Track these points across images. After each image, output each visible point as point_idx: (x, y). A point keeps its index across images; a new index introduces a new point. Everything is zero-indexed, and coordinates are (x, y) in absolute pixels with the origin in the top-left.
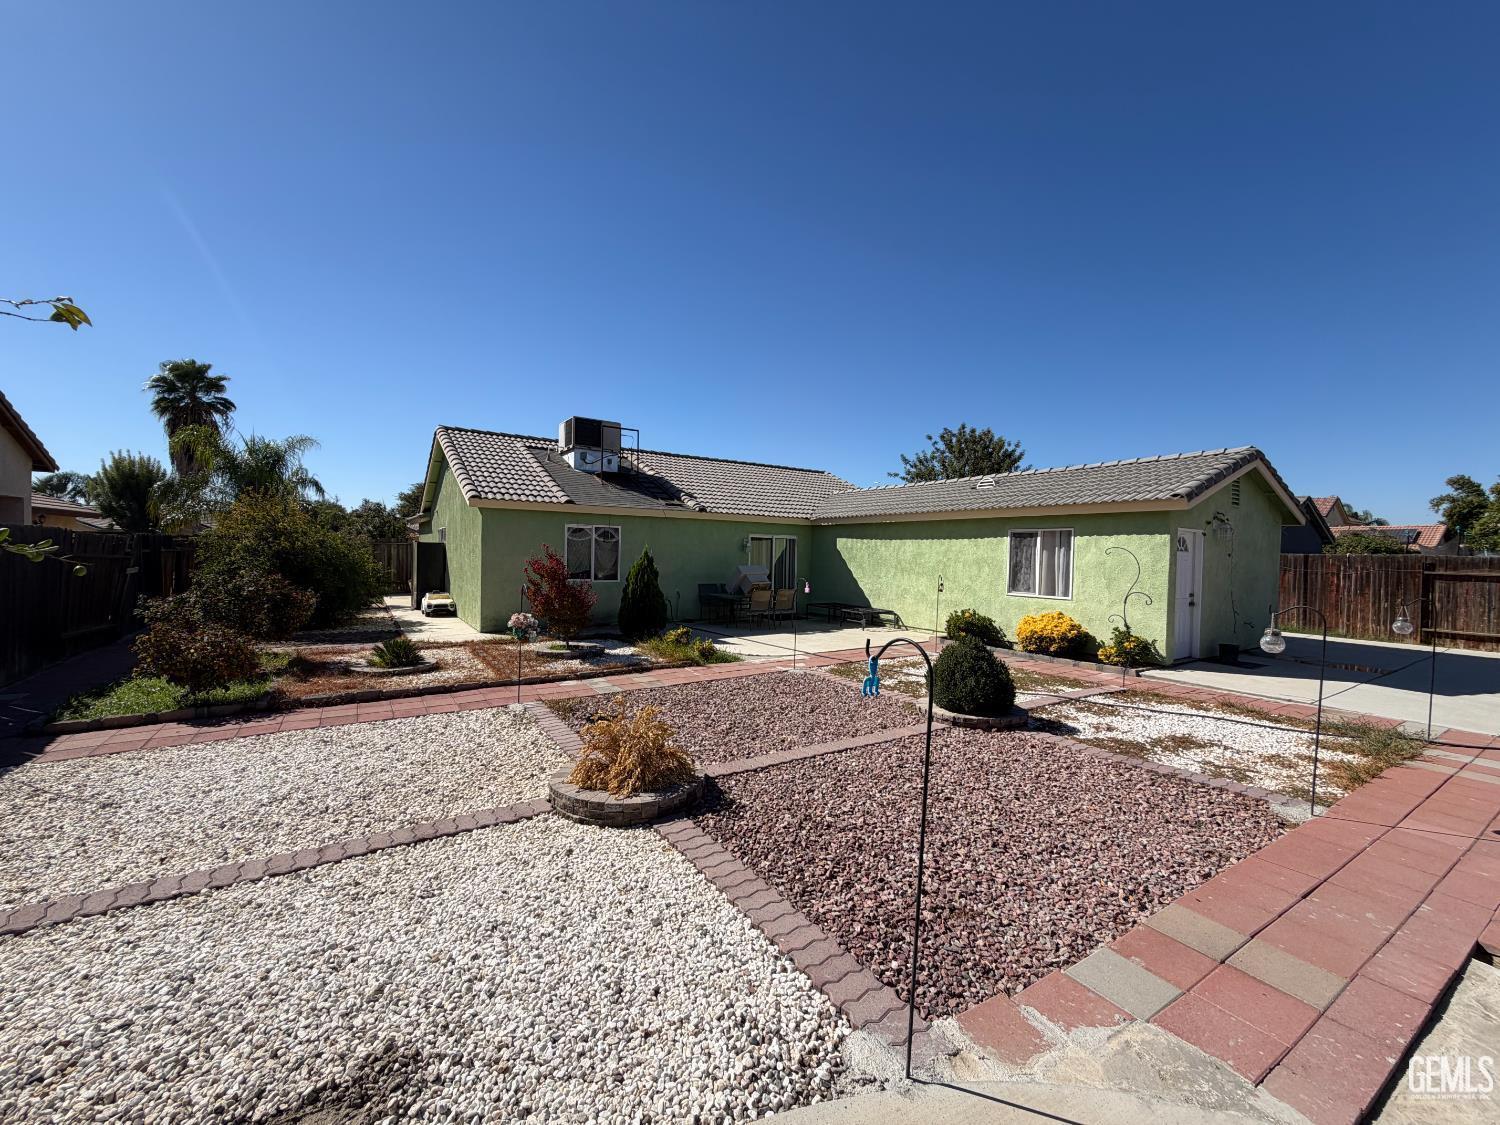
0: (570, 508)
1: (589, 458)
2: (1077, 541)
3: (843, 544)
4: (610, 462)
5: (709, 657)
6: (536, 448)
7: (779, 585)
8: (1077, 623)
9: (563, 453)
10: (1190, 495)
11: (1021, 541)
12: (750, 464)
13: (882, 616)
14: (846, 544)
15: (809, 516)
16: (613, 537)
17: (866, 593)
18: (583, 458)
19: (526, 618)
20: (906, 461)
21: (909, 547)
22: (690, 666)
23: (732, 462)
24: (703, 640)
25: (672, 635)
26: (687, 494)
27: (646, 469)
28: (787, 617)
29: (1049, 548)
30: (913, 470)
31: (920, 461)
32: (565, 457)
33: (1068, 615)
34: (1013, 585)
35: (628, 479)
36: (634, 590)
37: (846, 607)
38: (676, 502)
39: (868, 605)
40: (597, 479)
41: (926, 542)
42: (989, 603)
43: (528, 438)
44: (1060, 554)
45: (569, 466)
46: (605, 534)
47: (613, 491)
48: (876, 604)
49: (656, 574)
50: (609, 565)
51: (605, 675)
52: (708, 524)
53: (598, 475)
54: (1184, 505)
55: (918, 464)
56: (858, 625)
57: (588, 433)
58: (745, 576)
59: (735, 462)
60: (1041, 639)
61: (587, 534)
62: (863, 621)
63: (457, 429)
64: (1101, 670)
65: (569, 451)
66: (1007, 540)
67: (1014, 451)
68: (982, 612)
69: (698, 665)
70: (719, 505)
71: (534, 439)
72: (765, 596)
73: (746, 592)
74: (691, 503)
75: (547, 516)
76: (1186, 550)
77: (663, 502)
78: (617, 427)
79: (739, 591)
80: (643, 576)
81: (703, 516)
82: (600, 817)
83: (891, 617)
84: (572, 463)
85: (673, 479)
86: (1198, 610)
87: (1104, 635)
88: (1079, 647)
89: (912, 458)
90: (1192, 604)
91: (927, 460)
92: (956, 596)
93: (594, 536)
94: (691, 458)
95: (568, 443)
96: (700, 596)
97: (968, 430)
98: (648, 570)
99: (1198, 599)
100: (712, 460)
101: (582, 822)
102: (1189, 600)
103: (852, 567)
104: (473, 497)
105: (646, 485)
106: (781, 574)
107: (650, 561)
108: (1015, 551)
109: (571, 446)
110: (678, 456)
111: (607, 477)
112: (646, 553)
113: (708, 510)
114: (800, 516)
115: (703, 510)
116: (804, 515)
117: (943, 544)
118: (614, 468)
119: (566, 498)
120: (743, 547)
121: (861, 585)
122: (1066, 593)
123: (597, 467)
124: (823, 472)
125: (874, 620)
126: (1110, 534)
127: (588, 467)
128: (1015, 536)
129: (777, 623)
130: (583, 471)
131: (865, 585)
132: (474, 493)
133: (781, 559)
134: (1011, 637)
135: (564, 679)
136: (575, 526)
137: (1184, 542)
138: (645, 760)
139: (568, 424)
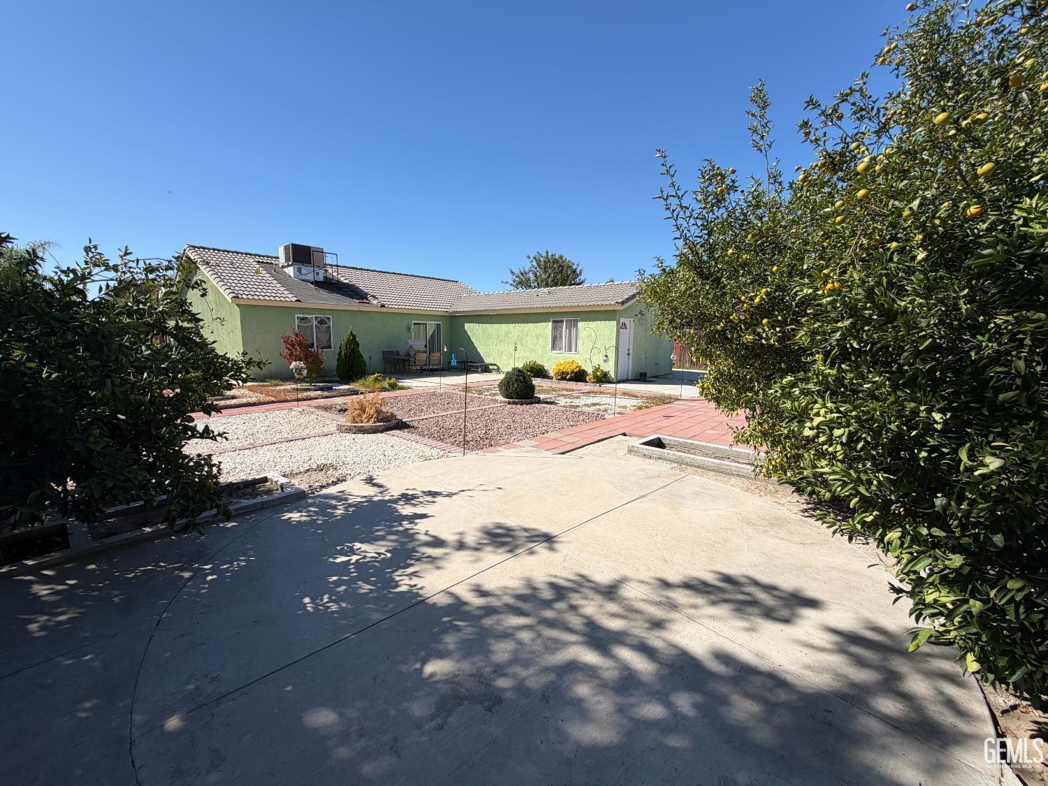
0: (298, 305)
1: (303, 271)
2: (581, 324)
3: (467, 326)
4: (318, 274)
5: (393, 387)
6: (263, 262)
7: (432, 351)
8: (579, 365)
9: (283, 267)
10: (623, 303)
11: (557, 323)
12: (410, 276)
13: (491, 367)
14: (470, 327)
15: (448, 310)
16: (326, 323)
17: (482, 354)
18: (299, 271)
19: (300, 364)
20: (513, 273)
21: (504, 328)
22: (385, 391)
23: (398, 274)
24: (390, 378)
25: (372, 378)
26: (372, 296)
27: (342, 279)
28: (437, 370)
29: (569, 328)
30: (517, 279)
31: (522, 274)
32: (286, 270)
33: (576, 361)
34: (553, 347)
35: (330, 285)
36: (345, 355)
37: (471, 362)
38: (365, 301)
39: (482, 361)
40: (311, 285)
41: (512, 326)
42: (542, 356)
43: (255, 255)
44: (574, 330)
45: (290, 276)
46: (322, 322)
47: (324, 294)
48: (487, 361)
49: (358, 345)
50: (325, 340)
51: (338, 396)
52: (385, 314)
53: (312, 283)
54: (620, 308)
55: (520, 275)
56: (477, 372)
57: (301, 255)
58: (411, 346)
59: (401, 274)
60: (563, 373)
61: (310, 322)
62: (480, 370)
63: (201, 247)
64: (586, 385)
65: (288, 266)
66: (550, 324)
67: (577, 268)
68: (539, 362)
69: (389, 391)
70: (392, 303)
71: (260, 256)
72: (423, 357)
73: (412, 355)
74: (375, 302)
75: (283, 310)
76: (626, 328)
77: (358, 301)
78: (322, 252)
79: (408, 354)
80: (350, 346)
81: (383, 310)
82: (363, 431)
83: (495, 367)
84: (292, 274)
85: (361, 285)
86: (631, 356)
87: (590, 370)
88: (579, 376)
89: (517, 272)
90: (628, 354)
91: (526, 273)
92: (528, 354)
93: (315, 323)
94: (371, 271)
95: (287, 260)
96: (384, 359)
97: (550, 254)
98: (353, 342)
99: (631, 352)
100: (385, 273)
101: (355, 433)
102: (627, 352)
103: (473, 340)
104: (234, 297)
105: (344, 290)
106: (433, 345)
107: (354, 337)
108: (554, 328)
109: (290, 263)
110: (362, 269)
111: (317, 284)
112: (351, 332)
113: (386, 306)
114: (443, 310)
115: (383, 306)
116: (445, 310)
117: (520, 327)
118: (321, 278)
119: (295, 299)
120: (409, 329)
121: (479, 350)
122: (576, 351)
123: (310, 277)
124: (457, 282)
125: (486, 369)
126: (594, 321)
127: (303, 277)
128: (554, 322)
129: (431, 373)
130: (300, 279)
131: (481, 350)
132: (234, 295)
133: (432, 336)
134: (552, 374)
135: (317, 399)
136: (302, 316)
137: (625, 324)
138: (378, 412)
139: (286, 248)
